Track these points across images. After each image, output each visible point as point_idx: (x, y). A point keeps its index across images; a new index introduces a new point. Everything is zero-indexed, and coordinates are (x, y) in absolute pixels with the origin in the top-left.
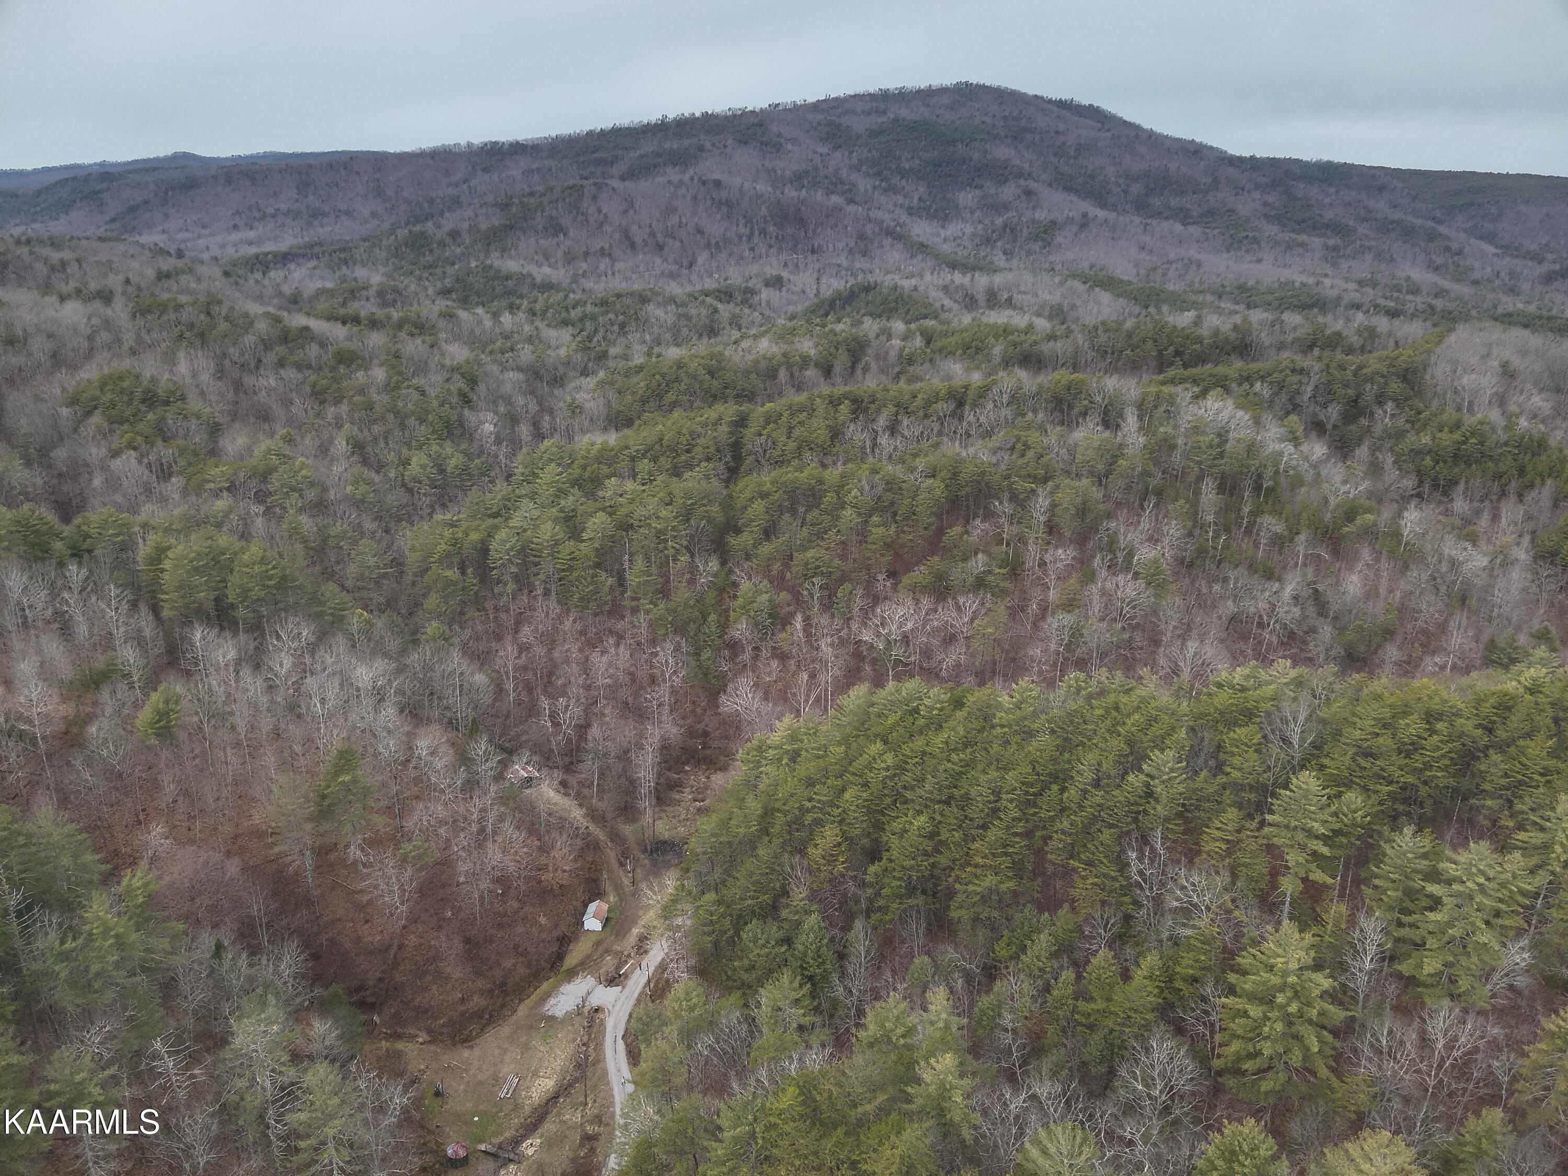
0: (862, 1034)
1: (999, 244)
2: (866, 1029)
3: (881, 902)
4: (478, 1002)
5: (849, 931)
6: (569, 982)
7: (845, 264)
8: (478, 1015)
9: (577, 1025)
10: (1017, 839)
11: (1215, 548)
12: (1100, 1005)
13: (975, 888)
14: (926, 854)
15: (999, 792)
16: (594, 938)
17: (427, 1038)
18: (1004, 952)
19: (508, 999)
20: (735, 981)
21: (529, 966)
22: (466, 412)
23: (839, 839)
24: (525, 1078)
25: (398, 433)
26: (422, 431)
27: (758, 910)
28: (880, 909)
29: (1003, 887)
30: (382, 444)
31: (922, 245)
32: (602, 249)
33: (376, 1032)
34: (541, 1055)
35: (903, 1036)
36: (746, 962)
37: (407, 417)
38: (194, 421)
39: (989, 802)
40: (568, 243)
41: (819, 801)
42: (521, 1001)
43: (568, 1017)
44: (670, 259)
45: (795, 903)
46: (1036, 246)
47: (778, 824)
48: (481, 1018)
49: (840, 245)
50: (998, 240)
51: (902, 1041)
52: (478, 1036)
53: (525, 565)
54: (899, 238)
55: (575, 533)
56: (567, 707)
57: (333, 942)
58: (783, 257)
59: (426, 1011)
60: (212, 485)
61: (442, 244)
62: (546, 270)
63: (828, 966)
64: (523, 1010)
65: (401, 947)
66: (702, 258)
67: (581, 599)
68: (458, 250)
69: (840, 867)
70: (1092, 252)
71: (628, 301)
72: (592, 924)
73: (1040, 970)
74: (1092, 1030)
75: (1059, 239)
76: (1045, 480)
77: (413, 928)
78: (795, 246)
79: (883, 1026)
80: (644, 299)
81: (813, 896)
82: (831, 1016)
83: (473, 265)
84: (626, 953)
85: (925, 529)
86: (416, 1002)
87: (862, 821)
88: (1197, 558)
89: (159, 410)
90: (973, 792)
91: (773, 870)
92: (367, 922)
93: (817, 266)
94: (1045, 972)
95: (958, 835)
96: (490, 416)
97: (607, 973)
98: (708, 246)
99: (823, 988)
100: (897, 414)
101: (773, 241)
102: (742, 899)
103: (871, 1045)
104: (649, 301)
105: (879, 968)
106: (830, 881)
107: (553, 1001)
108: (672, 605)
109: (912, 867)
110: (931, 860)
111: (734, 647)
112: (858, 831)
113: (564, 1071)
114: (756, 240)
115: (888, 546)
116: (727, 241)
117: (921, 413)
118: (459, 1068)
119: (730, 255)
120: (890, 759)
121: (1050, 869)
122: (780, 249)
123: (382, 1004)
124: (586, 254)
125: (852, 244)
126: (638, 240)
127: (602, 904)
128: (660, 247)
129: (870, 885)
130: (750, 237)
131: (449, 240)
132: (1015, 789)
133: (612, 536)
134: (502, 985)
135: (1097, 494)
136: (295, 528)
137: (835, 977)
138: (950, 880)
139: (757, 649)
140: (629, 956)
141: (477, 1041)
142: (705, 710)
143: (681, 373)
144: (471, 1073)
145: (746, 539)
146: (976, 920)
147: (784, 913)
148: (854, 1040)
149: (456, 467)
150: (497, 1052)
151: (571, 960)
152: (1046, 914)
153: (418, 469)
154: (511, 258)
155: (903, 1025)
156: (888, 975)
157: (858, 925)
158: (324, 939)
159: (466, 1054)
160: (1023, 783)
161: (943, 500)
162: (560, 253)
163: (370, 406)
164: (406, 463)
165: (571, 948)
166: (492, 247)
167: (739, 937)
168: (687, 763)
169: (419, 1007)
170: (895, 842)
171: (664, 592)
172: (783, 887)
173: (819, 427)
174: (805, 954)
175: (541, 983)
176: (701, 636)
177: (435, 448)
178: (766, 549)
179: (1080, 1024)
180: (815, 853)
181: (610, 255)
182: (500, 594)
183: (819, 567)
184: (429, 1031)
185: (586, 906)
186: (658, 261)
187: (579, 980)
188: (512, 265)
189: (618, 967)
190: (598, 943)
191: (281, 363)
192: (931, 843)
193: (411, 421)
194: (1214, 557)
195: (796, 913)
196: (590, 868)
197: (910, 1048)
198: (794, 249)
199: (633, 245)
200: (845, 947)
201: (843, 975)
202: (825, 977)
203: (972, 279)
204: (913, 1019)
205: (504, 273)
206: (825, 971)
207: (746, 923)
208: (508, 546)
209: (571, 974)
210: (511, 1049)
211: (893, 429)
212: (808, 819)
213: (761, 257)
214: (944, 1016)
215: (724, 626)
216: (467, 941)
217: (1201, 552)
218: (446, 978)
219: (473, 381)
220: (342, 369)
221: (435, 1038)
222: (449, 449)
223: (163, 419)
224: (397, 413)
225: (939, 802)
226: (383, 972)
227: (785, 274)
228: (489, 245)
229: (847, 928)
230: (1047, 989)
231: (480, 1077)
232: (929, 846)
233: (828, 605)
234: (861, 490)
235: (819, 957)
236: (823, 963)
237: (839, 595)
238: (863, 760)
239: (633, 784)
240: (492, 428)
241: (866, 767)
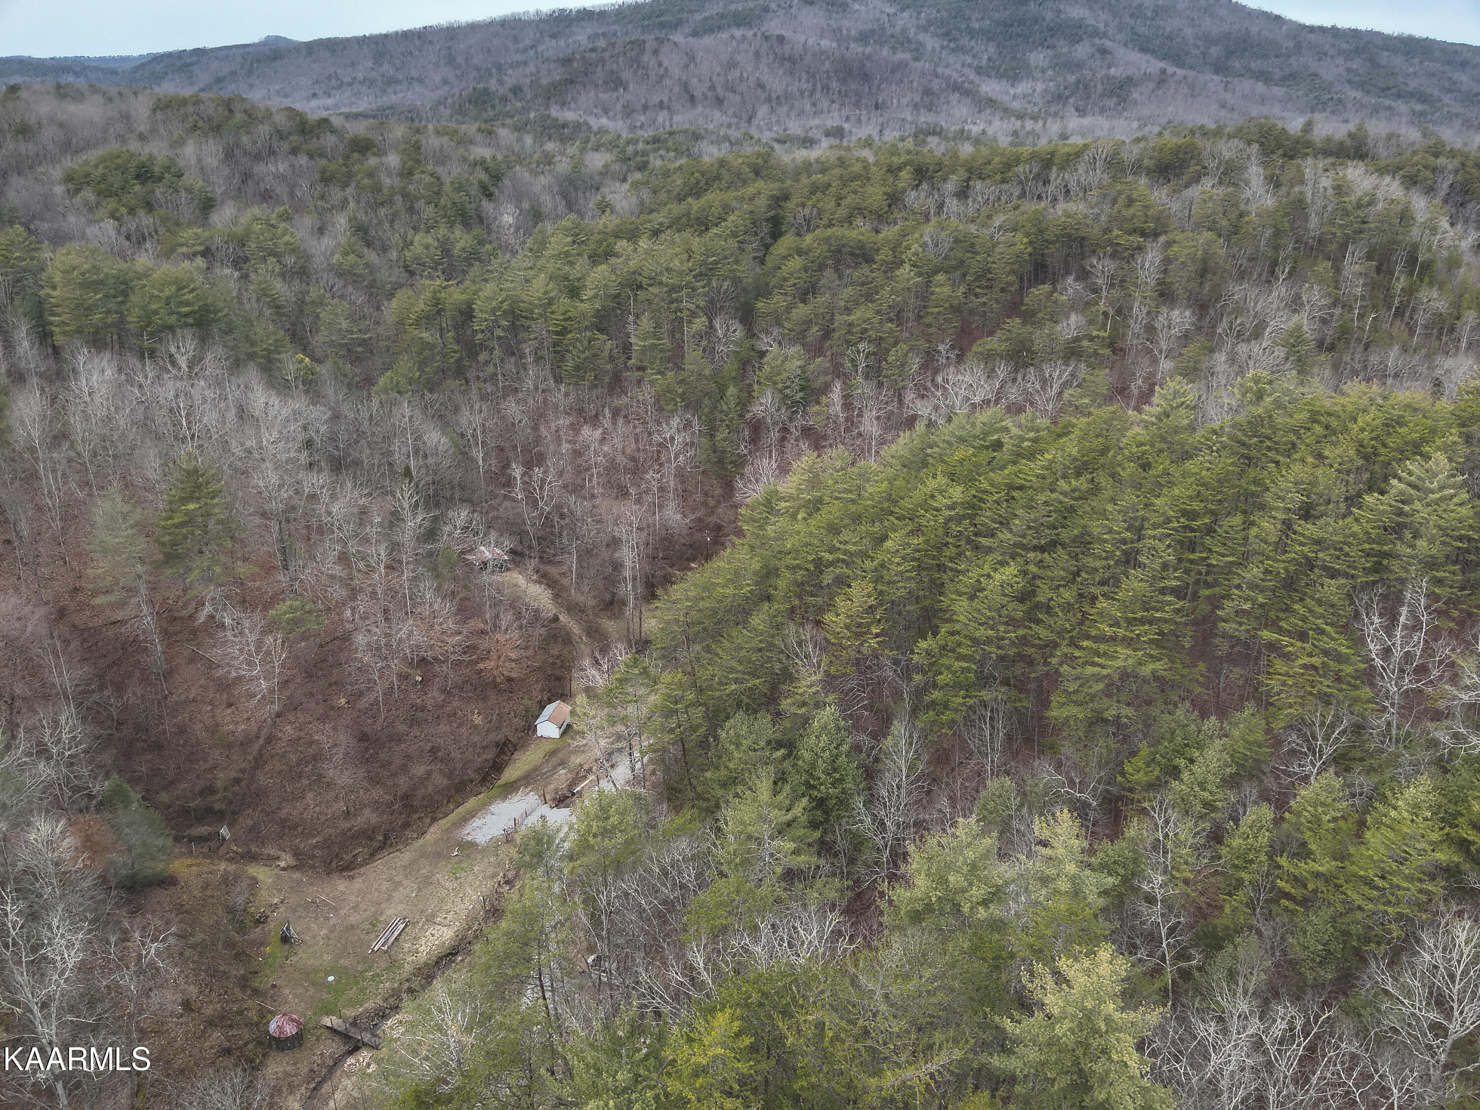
0: (901, 894)
1: (1071, 101)
2: (909, 884)
3: (936, 695)
4: (368, 817)
5: (885, 736)
6: (504, 798)
7: (909, 118)
8: (367, 834)
9: (502, 856)
10: (1168, 598)
11: (1361, 329)
12: (1326, 866)
13: (1096, 670)
14: (1012, 622)
15: (1142, 528)
16: (548, 747)
17: (292, 862)
18: (1141, 777)
19: (415, 816)
20: (708, 800)
21: (450, 775)
22: (485, 203)
23: (872, 601)
24: (415, 924)
25: (404, 216)
26: (429, 211)
27: (746, 700)
28: (933, 704)
29: (1147, 670)
30: (387, 225)
31: (991, 100)
32: (661, 102)
33: (222, 851)
34: (443, 893)
35: (985, 903)
36: (723, 772)
37: (417, 199)
38: (183, 194)
39: (1124, 542)
40: (628, 96)
41: (845, 552)
42: (434, 820)
43: (494, 846)
44: (731, 112)
45: (800, 691)
46: (1111, 103)
47: (783, 583)
48: (370, 839)
49: (905, 101)
50: (1070, 96)
51: (982, 913)
52: (365, 863)
53: (514, 328)
54: (966, 93)
55: (574, 292)
56: (543, 481)
57: (182, 730)
58: (845, 112)
59: (295, 827)
60: (184, 249)
61: (504, 99)
62: (604, 121)
63: (849, 785)
64: (434, 833)
65: (270, 740)
66: (762, 112)
67: (577, 368)
68: (519, 104)
69: (873, 642)
70: (1170, 109)
71: (681, 138)
72: (547, 729)
73: (1207, 804)
74: (1307, 909)
75: (1135, 95)
76: (1156, 235)
77: (291, 717)
78: (859, 101)
79: (942, 881)
80: (697, 137)
81: (830, 682)
82: (852, 861)
83: (532, 115)
84: (586, 767)
85: (1003, 290)
86: (283, 813)
87: (909, 578)
88: (1339, 339)
89: (150, 185)
90: (1096, 528)
91: (771, 645)
92: (230, 705)
93: (880, 120)
94: (1214, 809)
95: (1068, 595)
96: (511, 208)
97: (556, 791)
98: (769, 100)
99: (839, 818)
100: (969, 179)
101: (835, 97)
102: (721, 683)
103: (916, 917)
104: (703, 138)
105: (929, 793)
106: (858, 662)
107: (477, 822)
108: (683, 374)
109: (988, 641)
110: (1021, 632)
111: (757, 428)
112: (902, 592)
113: (472, 918)
114: (818, 95)
115: (956, 310)
116: (788, 96)
117: (998, 177)
118: (327, 904)
119: (792, 108)
120: (957, 493)
121: (1223, 647)
122: (843, 104)
123: (234, 813)
124: (646, 108)
125: (918, 99)
126: (698, 94)
127: (563, 705)
128: (720, 102)
129: (920, 669)
130: (812, 93)
131: (510, 96)
132: (1168, 520)
133: (617, 296)
134: (406, 797)
135: (1221, 250)
136: (263, 289)
137: (858, 802)
138: (1054, 661)
139: (785, 430)
140: (590, 771)
141: (363, 870)
142: (719, 502)
143: (723, 172)
144: (342, 912)
145: (778, 301)
146: (1097, 721)
147: (785, 704)
148: (883, 905)
149: (463, 250)
150: (385, 886)
151: (511, 773)
152: (1213, 718)
153: (420, 249)
154: (569, 109)
155: (986, 881)
156: (944, 803)
157: (899, 728)
158: (168, 725)
159: (342, 885)
160: (1185, 513)
161: (1026, 257)
162: (619, 107)
163: (377, 189)
164: (408, 244)
165: (515, 756)
166: (552, 101)
167: (716, 738)
168: (693, 561)
169: (286, 820)
170: (961, 607)
171: (676, 358)
172: (785, 669)
173: (875, 195)
174: (813, 765)
175: (465, 799)
176: (719, 416)
177: (443, 230)
178: (802, 311)
179: (1288, 896)
180: (835, 620)
181: (669, 108)
182: (487, 363)
183: (866, 330)
184: (296, 854)
185: (543, 707)
186: (717, 114)
187: (517, 798)
188: (570, 116)
189: (573, 784)
190: (552, 753)
191: (294, 151)
192: (1021, 607)
193: (420, 205)
194: (1359, 340)
195: (804, 704)
196: (554, 664)
197: (998, 926)
198: (857, 105)
199: (692, 99)
200: (877, 760)
201: (871, 800)
202: (843, 802)
203: (1044, 124)
204: (1002, 871)
205: (561, 121)
206: (844, 791)
207: (728, 718)
208: (494, 304)
209: (511, 788)
210: (405, 883)
211: (963, 194)
212: (827, 578)
213: (822, 112)
214: (1071, 868)
215: (747, 398)
216: (363, 737)
217: (1344, 333)
218: (328, 784)
219: (497, 177)
220: (356, 156)
221: (302, 862)
222: (458, 232)
223: (153, 191)
224: (405, 195)
225: (1035, 548)
226: (243, 771)
227: (846, 126)
228: (549, 99)
229: (882, 730)
230: (1217, 837)
231: (353, 919)
232: (1018, 611)
233: (874, 373)
234: (924, 246)
235: (835, 770)
236: (841, 780)
237: (890, 359)
238: (918, 495)
239: (617, 566)
240: (511, 220)
241: (921, 506)
